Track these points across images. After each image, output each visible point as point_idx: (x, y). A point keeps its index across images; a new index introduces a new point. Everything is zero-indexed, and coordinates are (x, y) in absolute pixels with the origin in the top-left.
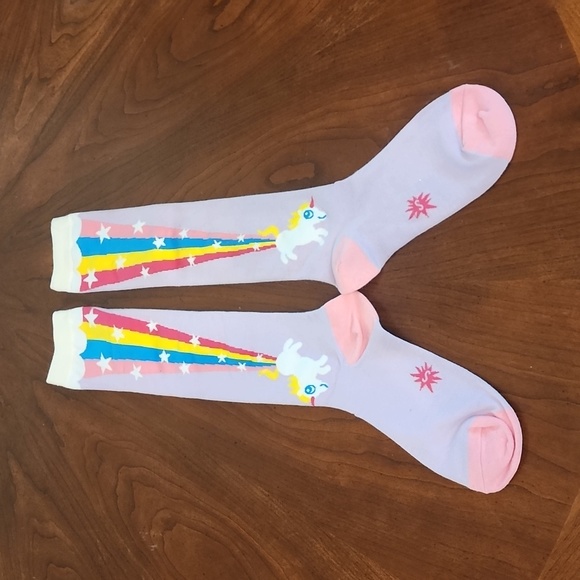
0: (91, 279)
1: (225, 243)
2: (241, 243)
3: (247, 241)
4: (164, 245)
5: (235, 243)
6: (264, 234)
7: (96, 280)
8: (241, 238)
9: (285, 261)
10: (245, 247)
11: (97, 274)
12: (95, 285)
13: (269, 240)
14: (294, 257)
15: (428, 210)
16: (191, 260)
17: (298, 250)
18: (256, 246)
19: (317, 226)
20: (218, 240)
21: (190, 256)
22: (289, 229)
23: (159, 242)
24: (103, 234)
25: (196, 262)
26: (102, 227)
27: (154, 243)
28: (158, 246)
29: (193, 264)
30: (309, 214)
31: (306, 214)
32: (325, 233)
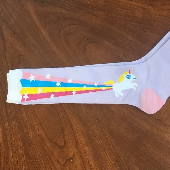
0: (26, 97)
1: (88, 86)
2: (96, 87)
3: (99, 86)
4: (60, 85)
5: (93, 86)
6: (107, 83)
7: (28, 98)
8: (96, 85)
9: (118, 96)
10: (98, 88)
11: (28, 95)
12: (28, 100)
13: (109, 86)
14: (122, 94)
16: (74, 93)
17: (124, 91)
18: (103, 88)
19: (133, 82)
20: (85, 85)
21: (74, 91)
22: (119, 82)
23: (58, 84)
24: (32, 78)
25: (76, 93)
26: (32, 76)
27: (56, 84)
28: (58, 86)
29: (75, 94)
30: (129, 77)
31: (128, 76)
32: (137, 85)
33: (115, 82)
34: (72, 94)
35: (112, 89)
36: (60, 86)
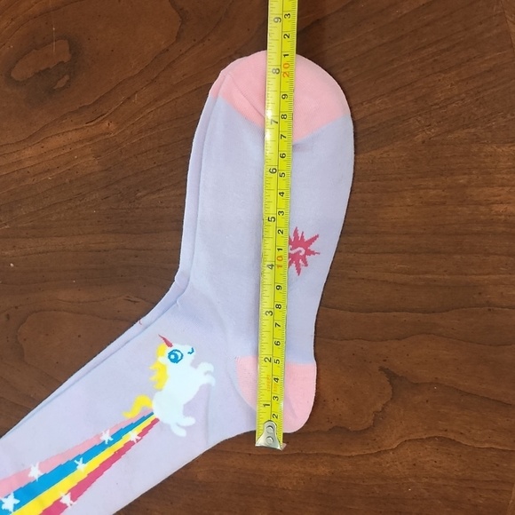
1: (87, 457)
2: (110, 443)
3: (117, 436)
4: (17, 501)
5: (102, 446)
6: (133, 415)
8: (106, 437)
9: (182, 433)
10: (119, 445)
13: (144, 419)
14: (190, 421)
15: (312, 247)
16: (66, 500)
17: (189, 409)
18: (132, 435)
19: (195, 364)
20: (78, 458)
21: (62, 494)
22: (161, 390)
25: (74, 498)
27: (4, 507)
28: (11, 509)
29: (72, 502)
30: (176, 356)
31: (173, 357)
32: (210, 367)
33: (151, 396)
34: (64, 507)
35: (156, 421)
36: (17, 507)
